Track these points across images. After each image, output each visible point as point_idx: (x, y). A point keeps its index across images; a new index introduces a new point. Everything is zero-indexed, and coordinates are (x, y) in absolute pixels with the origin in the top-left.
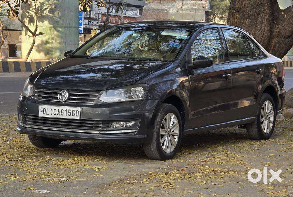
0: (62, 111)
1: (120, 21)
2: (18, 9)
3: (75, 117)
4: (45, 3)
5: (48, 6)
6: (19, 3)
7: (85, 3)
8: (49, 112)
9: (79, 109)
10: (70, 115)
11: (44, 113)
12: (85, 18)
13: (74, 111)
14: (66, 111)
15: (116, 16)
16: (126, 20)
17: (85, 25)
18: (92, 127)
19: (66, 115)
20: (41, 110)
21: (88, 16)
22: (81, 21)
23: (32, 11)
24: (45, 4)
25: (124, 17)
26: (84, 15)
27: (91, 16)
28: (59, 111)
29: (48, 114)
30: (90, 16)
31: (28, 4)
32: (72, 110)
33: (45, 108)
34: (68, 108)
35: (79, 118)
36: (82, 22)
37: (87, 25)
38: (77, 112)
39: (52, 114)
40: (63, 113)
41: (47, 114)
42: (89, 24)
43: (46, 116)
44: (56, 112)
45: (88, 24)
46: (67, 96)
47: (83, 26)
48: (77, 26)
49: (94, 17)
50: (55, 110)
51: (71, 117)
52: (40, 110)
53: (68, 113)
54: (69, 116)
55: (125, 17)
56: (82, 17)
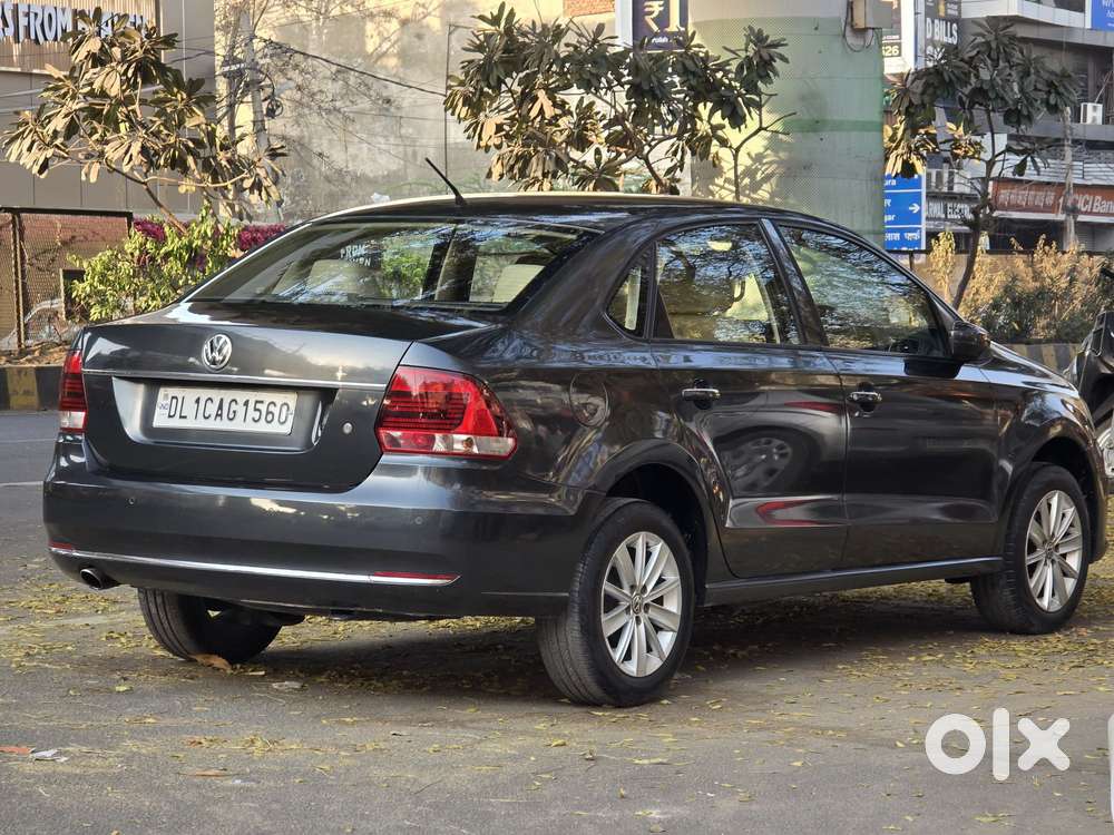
1: (1061, 201)
2: (678, 181)
4: (764, 157)
5: (774, 166)
6: (682, 158)
7: (909, 148)
12: (932, 197)
15: (1048, 183)
16: (1087, 196)
17: (935, 219)
21: (945, 190)
22: (916, 208)
23: (722, 187)
24: (765, 161)
25: (1075, 186)
26: (928, 186)
27: (956, 189)
30: (951, 188)
31: (710, 159)
36: (920, 211)
37: (939, 219)
42: (949, 217)
45: (943, 216)
47: (924, 226)
48: (877, 229)
49: (967, 190)
55: (1080, 188)
56: (920, 193)
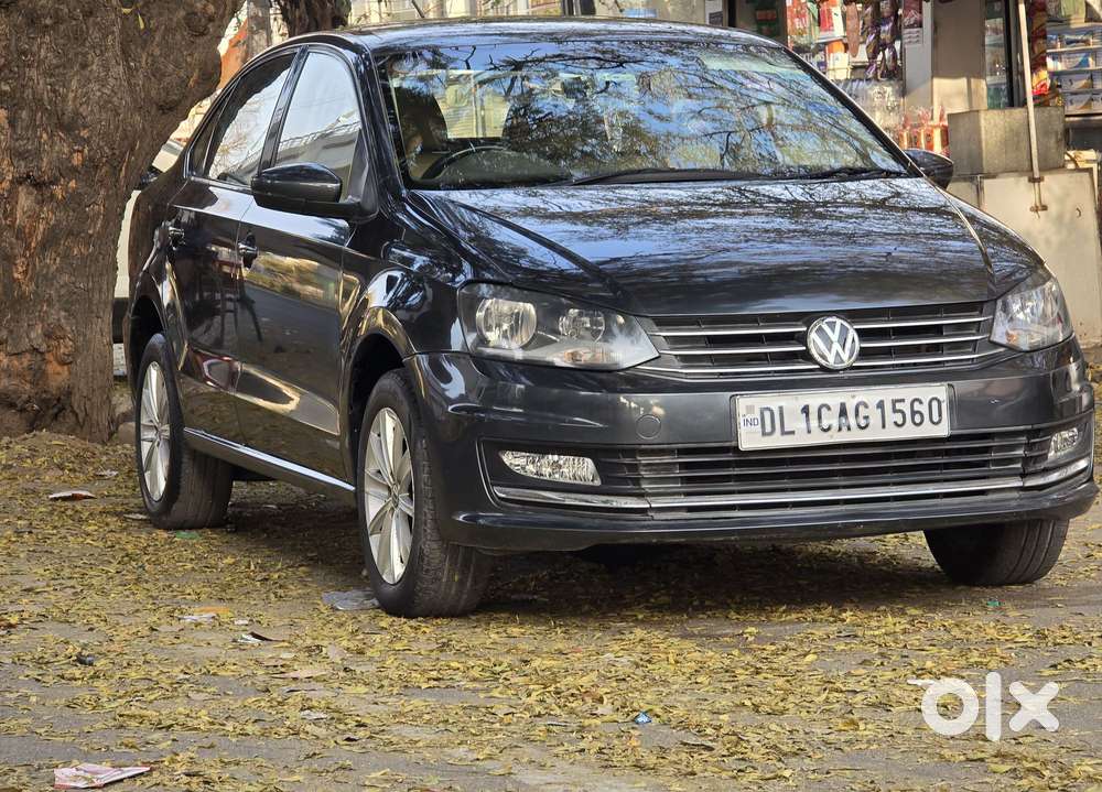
0: (861, 408)
3: (927, 431)
8: (796, 422)
9: (940, 391)
10: (903, 424)
11: (768, 429)
13: (921, 403)
14: (881, 405)
18: (984, 463)
19: (884, 426)
20: (749, 417)
28: (843, 412)
29: (793, 433)
32: (908, 402)
33: (768, 409)
34: (888, 393)
35: (943, 430)
38: (935, 404)
39: (809, 432)
40: (866, 418)
41: (784, 433)
43: (777, 441)
44: (831, 419)
46: (853, 340)
50: (824, 410)
51: (910, 432)
52: (741, 420)
53: (891, 417)
54: (896, 428)
